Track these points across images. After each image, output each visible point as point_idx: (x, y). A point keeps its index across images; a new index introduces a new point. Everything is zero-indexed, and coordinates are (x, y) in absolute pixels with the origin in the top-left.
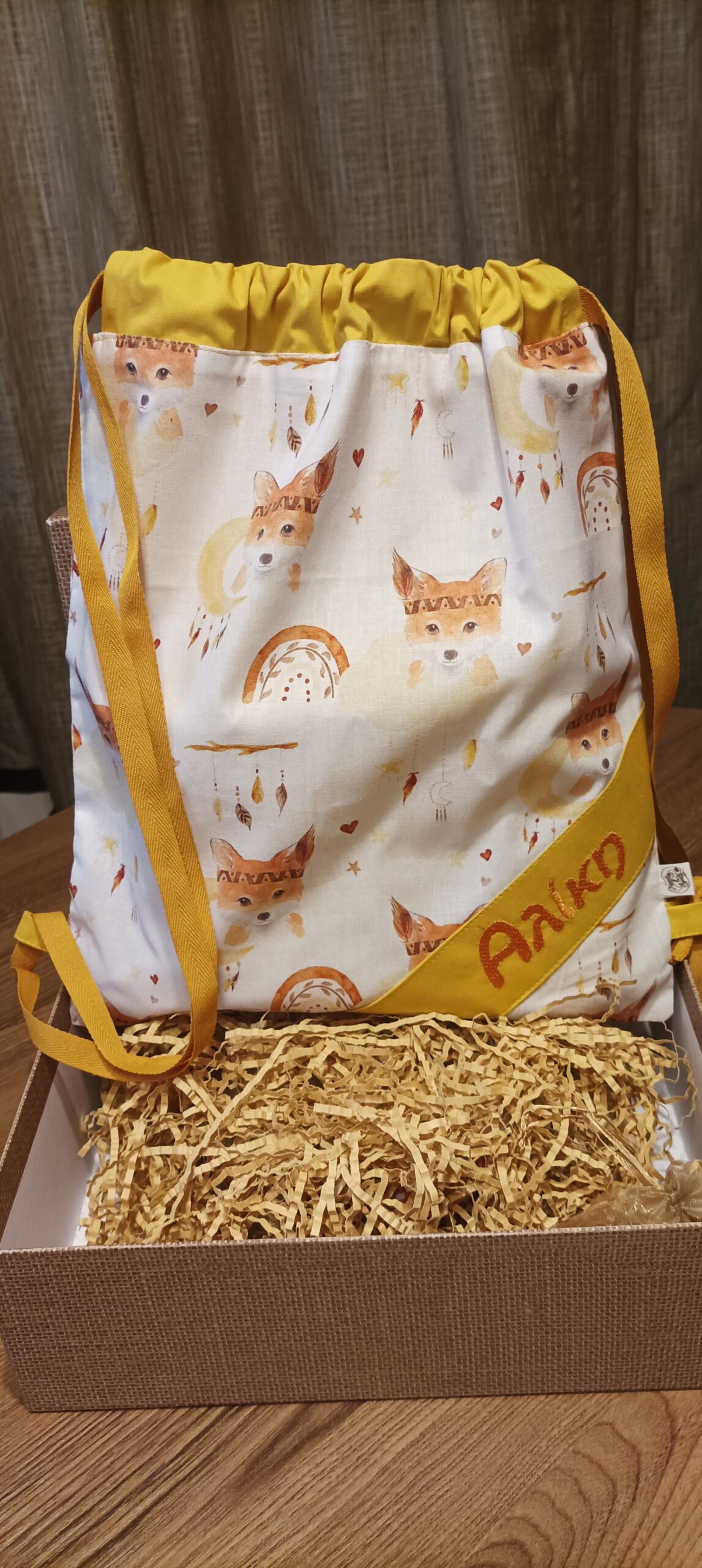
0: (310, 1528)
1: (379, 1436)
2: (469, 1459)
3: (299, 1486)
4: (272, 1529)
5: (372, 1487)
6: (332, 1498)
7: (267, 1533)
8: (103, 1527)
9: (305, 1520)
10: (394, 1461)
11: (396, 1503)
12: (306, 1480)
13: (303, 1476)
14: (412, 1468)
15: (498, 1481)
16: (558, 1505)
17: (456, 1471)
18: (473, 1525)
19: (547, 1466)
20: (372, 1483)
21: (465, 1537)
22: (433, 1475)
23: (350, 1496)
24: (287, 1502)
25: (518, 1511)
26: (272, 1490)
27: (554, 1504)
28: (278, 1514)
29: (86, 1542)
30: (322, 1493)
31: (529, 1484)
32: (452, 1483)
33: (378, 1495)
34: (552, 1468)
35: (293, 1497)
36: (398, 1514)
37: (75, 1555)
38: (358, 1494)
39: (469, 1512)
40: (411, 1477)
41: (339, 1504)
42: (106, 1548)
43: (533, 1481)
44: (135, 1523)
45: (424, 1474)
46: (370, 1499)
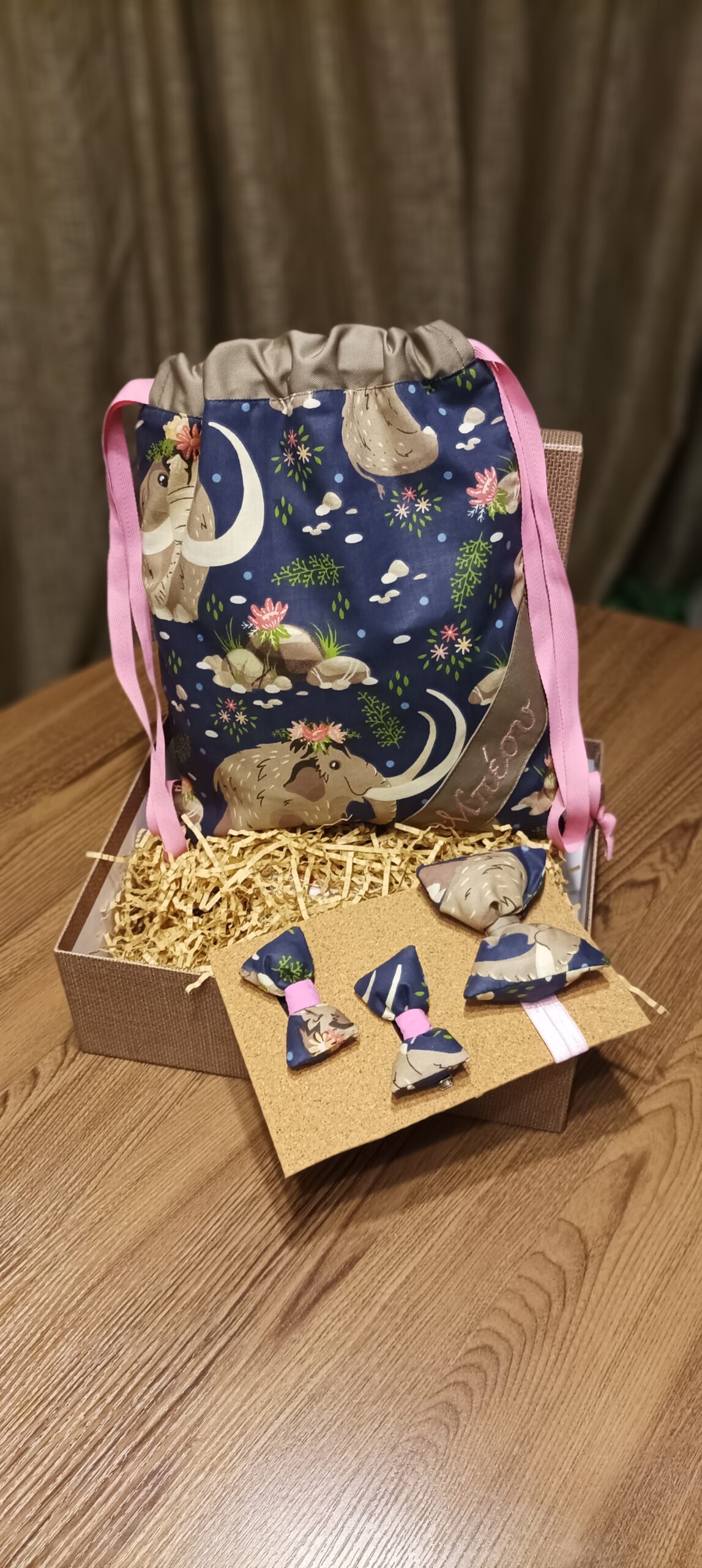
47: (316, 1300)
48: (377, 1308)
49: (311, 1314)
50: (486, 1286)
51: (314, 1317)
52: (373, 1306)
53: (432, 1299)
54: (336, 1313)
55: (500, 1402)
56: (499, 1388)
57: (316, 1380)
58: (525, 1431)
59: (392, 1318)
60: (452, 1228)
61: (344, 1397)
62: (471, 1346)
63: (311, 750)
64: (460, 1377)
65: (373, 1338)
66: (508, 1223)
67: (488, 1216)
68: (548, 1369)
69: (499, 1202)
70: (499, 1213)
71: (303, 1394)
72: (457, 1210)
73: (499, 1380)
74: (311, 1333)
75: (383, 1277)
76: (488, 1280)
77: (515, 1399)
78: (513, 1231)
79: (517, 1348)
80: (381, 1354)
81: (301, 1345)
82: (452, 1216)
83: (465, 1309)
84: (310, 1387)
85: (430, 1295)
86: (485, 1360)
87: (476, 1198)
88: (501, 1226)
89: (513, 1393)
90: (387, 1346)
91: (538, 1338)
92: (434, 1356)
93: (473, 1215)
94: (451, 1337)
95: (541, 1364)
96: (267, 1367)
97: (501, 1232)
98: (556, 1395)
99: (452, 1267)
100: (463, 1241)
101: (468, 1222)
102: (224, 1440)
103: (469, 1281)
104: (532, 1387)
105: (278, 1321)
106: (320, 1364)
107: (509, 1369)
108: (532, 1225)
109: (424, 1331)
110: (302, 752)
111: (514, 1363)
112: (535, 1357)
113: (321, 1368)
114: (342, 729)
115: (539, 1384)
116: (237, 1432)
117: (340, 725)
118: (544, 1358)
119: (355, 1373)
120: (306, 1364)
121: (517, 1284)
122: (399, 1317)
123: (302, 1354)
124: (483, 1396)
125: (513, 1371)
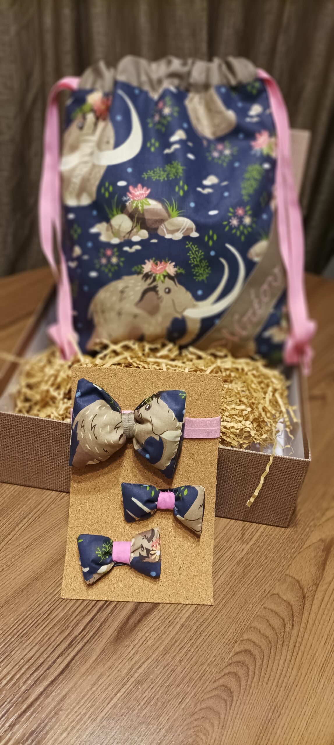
0: (154, 656)
1: (177, 611)
2: (219, 616)
3: (144, 638)
5: (179, 634)
6: (161, 641)
9: (150, 653)
10: (186, 621)
11: (191, 640)
12: (147, 634)
13: (145, 633)
14: (195, 623)
15: (234, 624)
16: (262, 632)
17: (215, 622)
18: (227, 645)
19: (254, 615)
20: (178, 632)
21: (224, 651)
22: (205, 625)
23: (169, 639)
24: (140, 646)
25: (245, 637)
26: (132, 641)
27: (260, 632)
28: (137, 651)
30: (156, 639)
31: (247, 624)
32: (214, 628)
33: (182, 637)
34: (256, 616)
35: (142, 643)
36: (192, 645)
38: (173, 638)
39: (224, 640)
40: (195, 628)
41: (165, 643)
43: (249, 622)
44: (67, 665)
45: (201, 625)
46: (178, 640)
47: (139, 621)
48: (178, 626)
49: (137, 629)
50: (245, 613)
51: (138, 631)
52: (175, 625)
53: (212, 621)
54: (153, 629)
55: (258, 685)
56: (256, 676)
57: (140, 671)
58: (275, 704)
59: (188, 632)
60: (222, 579)
61: (158, 682)
62: (238, 650)
63: (154, 280)
64: (231, 669)
65: (176, 645)
66: (256, 576)
67: (243, 572)
68: (286, 665)
69: (249, 564)
70: (250, 570)
71: (133, 679)
72: (225, 568)
73: (256, 671)
74: (137, 641)
76: (246, 610)
77: (267, 684)
78: (259, 581)
79: (266, 652)
80: (181, 655)
81: (130, 649)
82: (222, 572)
83: (233, 627)
84: (136, 675)
85: (211, 618)
86: (247, 659)
87: (236, 562)
88: (252, 578)
89: (266, 679)
90: (185, 649)
91: (279, 646)
92: (215, 656)
93: (235, 571)
94: (225, 644)
95: (282, 662)
96: (109, 663)
97: (252, 581)
98: (293, 681)
99: (223, 602)
100: (229, 586)
101: (232, 576)
102: (81, 710)
103: (234, 610)
104: (277, 676)
105: (115, 634)
106: (142, 661)
107: (262, 664)
108: (270, 578)
109: (208, 640)
110: (149, 281)
111: (265, 661)
112: (277, 658)
113: (143, 663)
114: (175, 266)
115: (281, 674)
116: (89, 704)
117: (174, 263)
118: (283, 658)
119: (165, 667)
120: (133, 661)
121: (264, 612)
122: (192, 631)
123: (132, 653)
124: (247, 681)
125: (265, 666)
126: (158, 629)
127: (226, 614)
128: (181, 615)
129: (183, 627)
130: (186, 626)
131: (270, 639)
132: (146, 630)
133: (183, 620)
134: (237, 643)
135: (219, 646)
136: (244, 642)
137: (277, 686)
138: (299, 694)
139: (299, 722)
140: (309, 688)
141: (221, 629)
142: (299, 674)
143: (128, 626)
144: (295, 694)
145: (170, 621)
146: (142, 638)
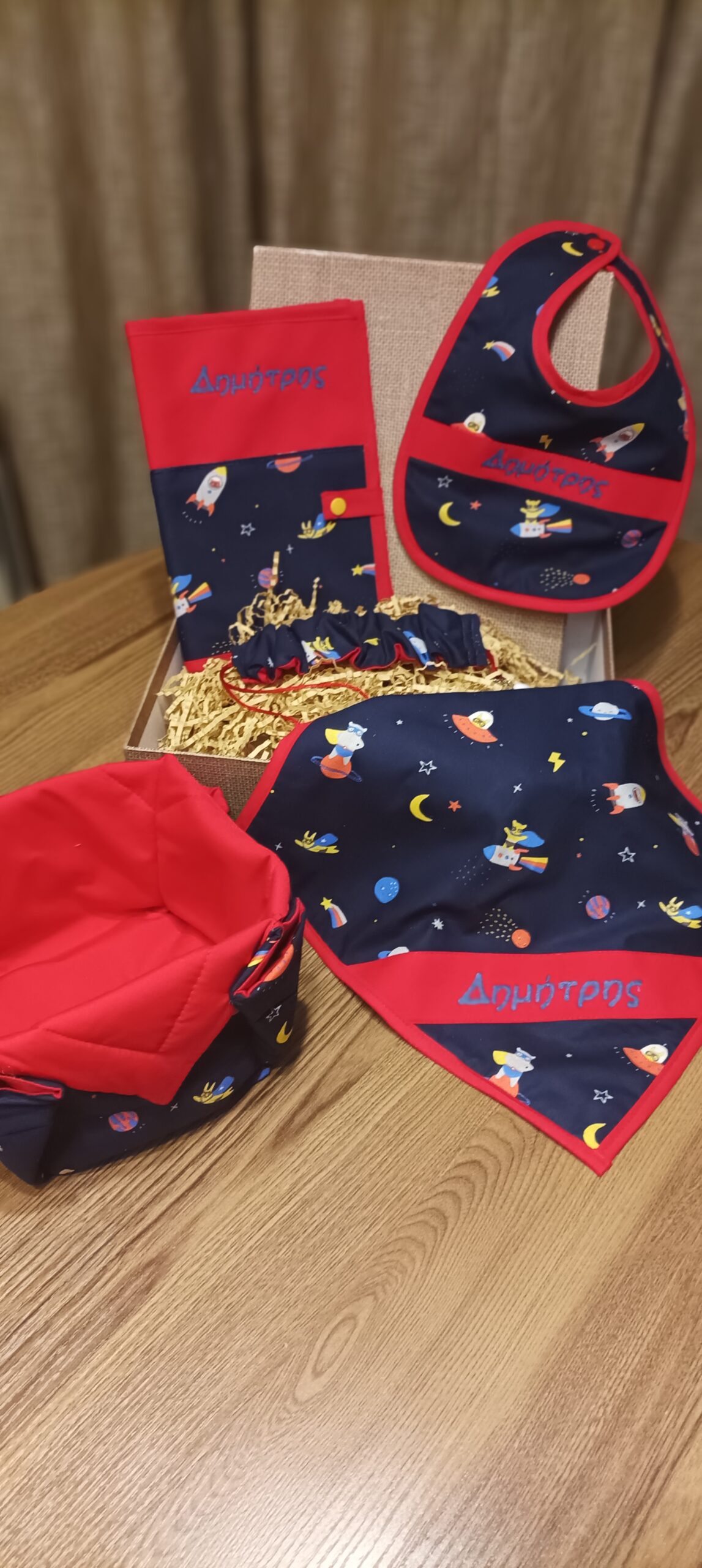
0: (330, 1168)
1: (369, 1105)
2: (436, 1113)
3: (317, 1143)
4: (304, 1170)
5: (370, 1138)
6: (342, 1147)
7: (299, 1174)
8: (178, 1182)
9: (326, 1162)
10: (382, 1120)
11: (388, 1146)
12: (322, 1137)
13: (320, 1135)
14: (396, 1123)
15: (458, 1125)
16: (501, 1136)
17: (427, 1122)
18: (444, 1154)
19: (490, 1112)
20: (369, 1135)
21: (439, 1162)
22: (412, 1126)
23: (355, 1144)
24: (311, 1153)
25: (474, 1142)
26: (298, 1147)
27: (497, 1136)
28: (305, 1162)
29: (167, 1193)
30: (334, 1145)
32: (425, 1130)
33: (375, 1142)
35: (314, 1150)
36: (390, 1153)
37: (162, 1202)
38: (360, 1143)
39: (440, 1147)
40: (396, 1129)
41: (348, 1150)
42: (183, 1195)
43: (482, 1122)
44: (201, 1177)
45: (406, 1126)
46: (369, 1146)
47: (311, 1119)
48: (370, 1127)
49: (306, 1130)
50: (476, 1110)
51: (309, 1132)
52: (366, 1124)
53: (422, 1121)
54: (331, 1130)
55: (487, 1209)
56: (486, 1197)
58: (510, 1235)
59: (385, 1135)
61: (336, 1201)
62: (460, 1161)
64: (448, 1187)
65: (364, 1153)
68: (534, 1182)
71: (297, 1198)
73: (486, 1190)
74: (305, 1147)
75: (377, 1100)
76: (478, 1104)
77: (501, 1207)
79: (505, 1164)
80: (372, 1166)
81: (295, 1157)
83: (455, 1128)
84: (304, 1192)
85: (421, 1117)
86: (474, 1173)
89: (500, 1202)
90: (379, 1159)
91: (526, 1155)
92: (424, 1169)
94: (441, 1152)
95: (527, 1178)
98: (542, 1204)
99: (444, 1093)
103: (460, 1104)
104: (519, 1197)
105: (274, 1136)
106: (313, 1173)
107: (496, 1181)
109: (415, 1147)
111: (502, 1177)
112: (521, 1172)
113: (314, 1177)
115: (525, 1194)
118: (530, 1173)
119: (347, 1183)
122: (391, 1135)
123: (296, 1164)
124: (471, 1204)
125: (500, 1183)
126: (339, 1130)
127: (446, 1110)
128: (375, 1111)
129: (377, 1128)
130: (382, 1127)
131: (513, 1146)
132: (320, 1131)
133: (378, 1118)
134: (461, 1151)
135: (432, 1155)
136: (470, 1150)
137: (517, 1210)
138: (550, 1223)
139: (545, 1260)
140: (567, 1215)
141: (436, 1132)
142: (554, 1195)
143: (292, 1126)
144: (544, 1222)
145: (357, 1120)
146: (313, 1142)
